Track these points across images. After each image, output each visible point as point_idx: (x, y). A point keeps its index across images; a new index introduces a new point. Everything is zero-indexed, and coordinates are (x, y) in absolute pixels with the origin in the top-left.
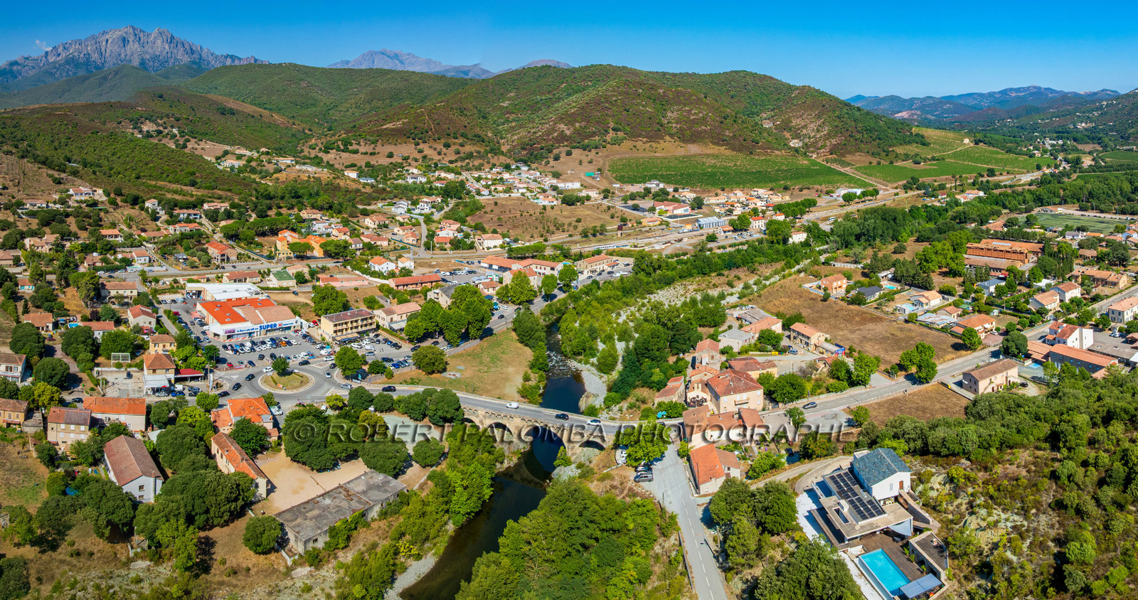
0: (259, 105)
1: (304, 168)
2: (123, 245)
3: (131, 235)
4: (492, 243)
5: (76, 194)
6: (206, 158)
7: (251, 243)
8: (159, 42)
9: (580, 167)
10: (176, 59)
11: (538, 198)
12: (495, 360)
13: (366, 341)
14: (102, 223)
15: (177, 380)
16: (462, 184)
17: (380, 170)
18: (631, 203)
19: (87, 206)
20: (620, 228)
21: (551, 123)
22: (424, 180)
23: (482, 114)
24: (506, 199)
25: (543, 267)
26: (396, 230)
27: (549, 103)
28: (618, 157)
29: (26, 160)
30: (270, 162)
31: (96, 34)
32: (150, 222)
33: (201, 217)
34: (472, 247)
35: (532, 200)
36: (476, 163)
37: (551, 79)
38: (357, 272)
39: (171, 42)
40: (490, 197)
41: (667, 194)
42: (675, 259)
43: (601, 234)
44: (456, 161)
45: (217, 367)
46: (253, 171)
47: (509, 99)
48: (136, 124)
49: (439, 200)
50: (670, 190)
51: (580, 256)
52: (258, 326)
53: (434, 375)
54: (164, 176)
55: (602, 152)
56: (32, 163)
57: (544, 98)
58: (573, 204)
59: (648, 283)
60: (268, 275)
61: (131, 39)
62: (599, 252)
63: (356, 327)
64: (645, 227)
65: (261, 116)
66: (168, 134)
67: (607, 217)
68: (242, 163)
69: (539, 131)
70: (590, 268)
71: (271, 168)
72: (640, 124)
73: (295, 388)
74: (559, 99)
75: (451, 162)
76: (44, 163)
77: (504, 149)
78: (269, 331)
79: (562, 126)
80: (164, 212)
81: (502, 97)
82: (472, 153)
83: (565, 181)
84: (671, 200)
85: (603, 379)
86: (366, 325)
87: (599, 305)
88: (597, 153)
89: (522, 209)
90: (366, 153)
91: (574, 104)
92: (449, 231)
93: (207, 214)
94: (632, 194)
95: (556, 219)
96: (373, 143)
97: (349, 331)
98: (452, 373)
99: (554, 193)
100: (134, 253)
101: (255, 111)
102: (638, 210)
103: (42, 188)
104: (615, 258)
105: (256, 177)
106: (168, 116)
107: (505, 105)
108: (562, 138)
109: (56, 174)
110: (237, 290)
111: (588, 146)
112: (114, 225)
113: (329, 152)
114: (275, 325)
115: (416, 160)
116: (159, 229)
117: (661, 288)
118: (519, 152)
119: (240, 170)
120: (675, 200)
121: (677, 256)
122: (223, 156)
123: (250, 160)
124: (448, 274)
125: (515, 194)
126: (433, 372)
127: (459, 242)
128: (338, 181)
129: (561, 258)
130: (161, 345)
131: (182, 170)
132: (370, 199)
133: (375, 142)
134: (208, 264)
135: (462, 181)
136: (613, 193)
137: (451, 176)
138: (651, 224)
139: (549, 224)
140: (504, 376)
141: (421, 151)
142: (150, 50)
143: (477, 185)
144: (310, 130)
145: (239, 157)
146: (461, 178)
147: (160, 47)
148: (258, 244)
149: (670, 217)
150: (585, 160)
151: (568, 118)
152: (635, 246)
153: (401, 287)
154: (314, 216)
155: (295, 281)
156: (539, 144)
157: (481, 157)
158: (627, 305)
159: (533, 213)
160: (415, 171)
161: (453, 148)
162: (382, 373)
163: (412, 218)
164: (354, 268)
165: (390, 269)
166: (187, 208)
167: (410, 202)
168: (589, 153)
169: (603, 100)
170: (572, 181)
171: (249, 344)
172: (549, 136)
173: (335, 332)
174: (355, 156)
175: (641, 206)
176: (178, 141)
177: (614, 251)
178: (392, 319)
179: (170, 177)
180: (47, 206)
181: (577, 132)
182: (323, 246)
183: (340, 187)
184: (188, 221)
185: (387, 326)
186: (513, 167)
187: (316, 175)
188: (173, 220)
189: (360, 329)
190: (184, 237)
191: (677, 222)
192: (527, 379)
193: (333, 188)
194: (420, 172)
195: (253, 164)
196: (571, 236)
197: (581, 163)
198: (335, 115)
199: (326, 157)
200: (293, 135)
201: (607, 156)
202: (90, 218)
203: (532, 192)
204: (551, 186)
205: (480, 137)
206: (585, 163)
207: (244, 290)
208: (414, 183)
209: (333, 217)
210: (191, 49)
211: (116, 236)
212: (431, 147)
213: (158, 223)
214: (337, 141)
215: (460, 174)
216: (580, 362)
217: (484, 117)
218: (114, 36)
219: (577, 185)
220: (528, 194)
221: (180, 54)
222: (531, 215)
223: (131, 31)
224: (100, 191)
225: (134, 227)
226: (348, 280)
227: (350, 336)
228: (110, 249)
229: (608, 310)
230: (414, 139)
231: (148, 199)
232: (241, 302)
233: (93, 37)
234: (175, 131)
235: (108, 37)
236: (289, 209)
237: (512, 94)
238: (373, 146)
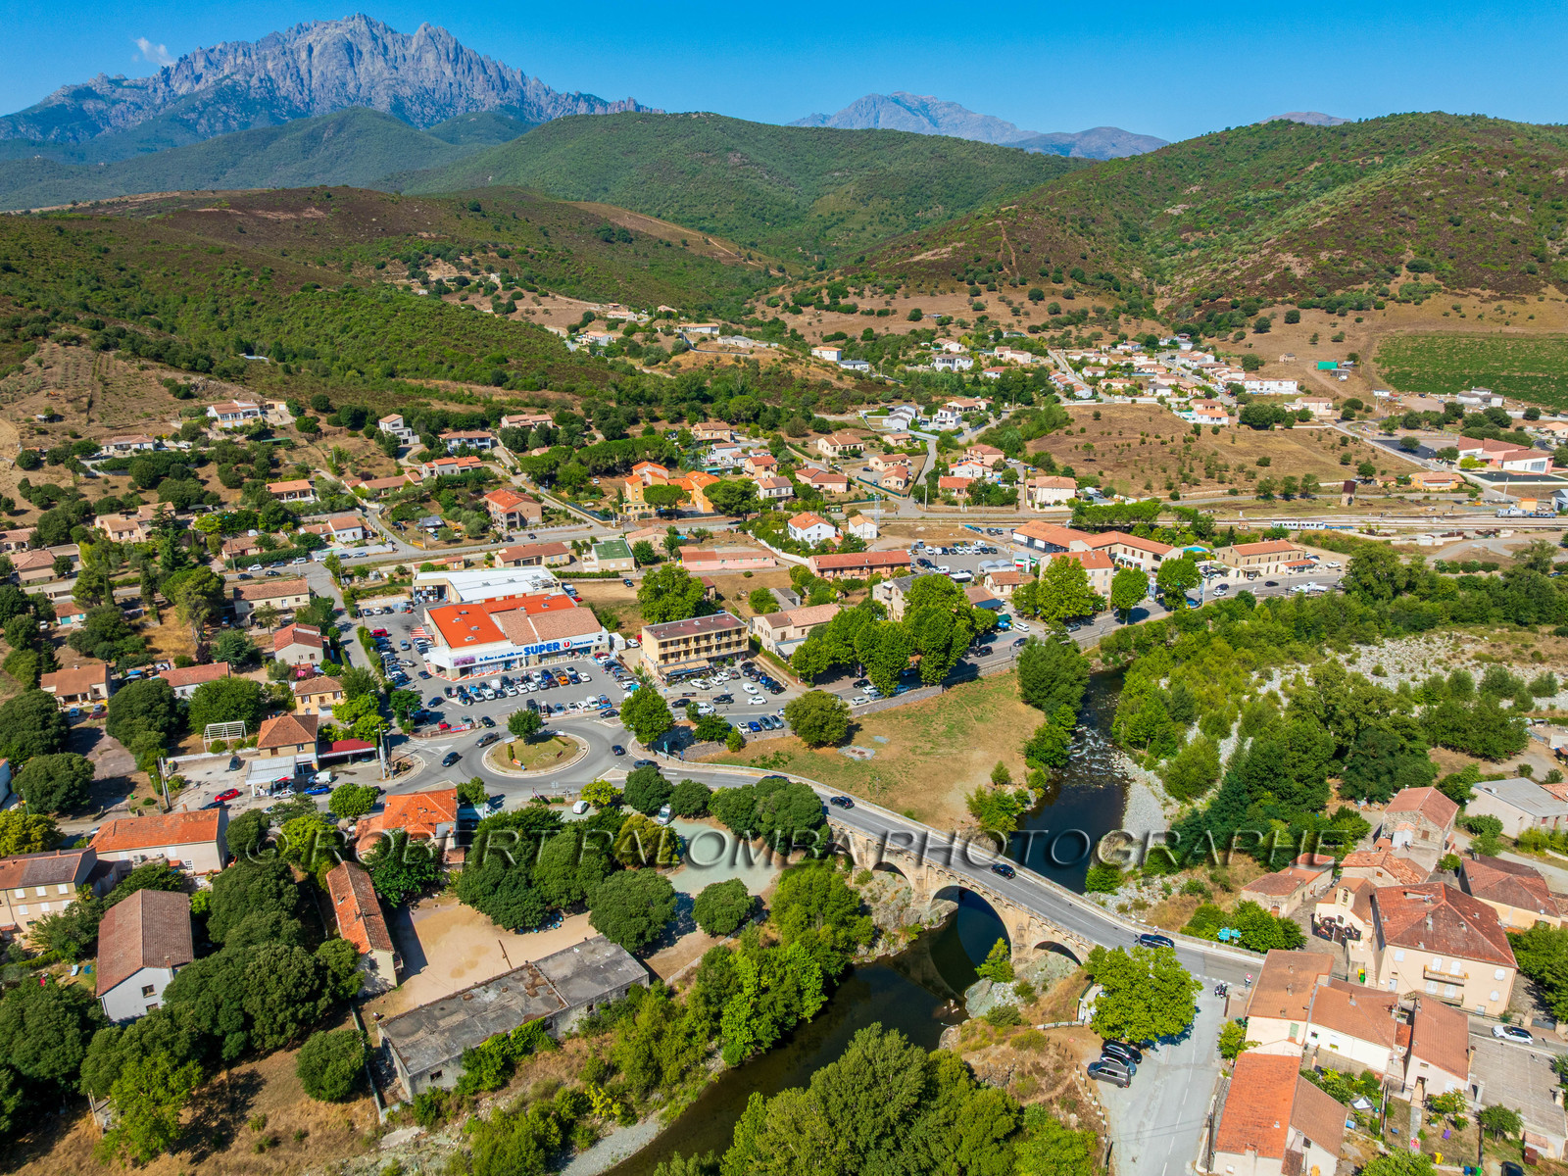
0: (692, 223)
1: (732, 341)
2: (314, 509)
3: (336, 489)
4: (1055, 494)
5: (224, 416)
6: (550, 329)
7: (581, 490)
8: (430, 58)
9: (1312, 350)
10: (471, 102)
11: (1191, 410)
12: (958, 730)
13: (723, 676)
14: (281, 469)
15: (324, 764)
16: (1041, 377)
17: (887, 344)
18: (1401, 434)
19: (248, 439)
20: (1349, 487)
21: (1265, 252)
22: (967, 365)
23: (1130, 232)
24: (1123, 408)
25: (1138, 552)
26: (872, 462)
27: (1272, 208)
28: (1408, 330)
29: (112, 354)
30: (669, 333)
31: (283, 31)
32: (386, 460)
33: (494, 444)
34: (1010, 500)
35: (1175, 413)
36: (1086, 333)
37: (1287, 153)
38: (763, 542)
39: (456, 60)
40: (1093, 403)
41: (1505, 422)
42: (1462, 574)
43: (1303, 496)
44: (1045, 328)
45: (416, 731)
46: (635, 351)
47: (1186, 199)
48: (416, 266)
49: (983, 405)
50: (1516, 413)
51: (1230, 538)
52: (521, 649)
53: (824, 750)
54: (445, 367)
55: (1372, 319)
56: (125, 359)
57: (1263, 195)
58: (1264, 427)
59: (1362, 619)
60: (589, 549)
61: (366, 47)
62: (1278, 534)
63: (708, 649)
64: (1417, 490)
65: (685, 243)
66: (480, 285)
67: (1332, 460)
68: (617, 335)
69: (1236, 268)
70: (1243, 566)
71: (668, 343)
72: (1481, 255)
73: (544, 766)
74: (1297, 199)
75: (1033, 330)
76: (158, 357)
77: (1159, 306)
78: (546, 656)
79: (1288, 258)
80: (417, 438)
81: (1172, 194)
82: (1085, 313)
83: (1269, 376)
84: (1508, 439)
85: (1169, 811)
86: (728, 645)
87: (1228, 648)
88: (1358, 321)
89: (1148, 429)
90: (871, 313)
91: (1326, 209)
92: (974, 467)
93: (506, 434)
94: (1412, 414)
95: (1215, 454)
96: (888, 291)
97: (693, 656)
98: (858, 749)
99: (1231, 401)
100: (330, 522)
101: (673, 235)
102: (1413, 452)
103: (149, 410)
104: (1311, 551)
105: (637, 364)
106: (484, 248)
107: (1175, 212)
108: (1286, 283)
109: (181, 378)
110: (512, 581)
111: (1340, 304)
112: (304, 472)
113: (800, 312)
114: (557, 645)
115: (963, 325)
116: (400, 473)
117: (1394, 635)
118: (1189, 313)
119: (610, 351)
120: (1521, 440)
121: (1468, 567)
122: (584, 324)
123: (632, 329)
124: (939, 551)
125: (1147, 399)
126: (820, 744)
127: (987, 489)
128: (792, 366)
129: (1190, 536)
130: (315, 698)
131: (482, 355)
132: (845, 401)
133: (891, 291)
134: (482, 531)
135: (1043, 368)
136: (1369, 410)
137: (1024, 358)
138: (1433, 487)
139: (1195, 463)
140: (957, 766)
141: (979, 308)
142: (411, 78)
143: (1072, 378)
144: (781, 270)
145: (613, 325)
146: (1044, 361)
147: (432, 70)
148: (593, 491)
149: (1489, 477)
150: (1327, 332)
151: (1305, 241)
152: (1371, 532)
153: (831, 573)
154: (717, 435)
155: (631, 560)
156: (1230, 295)
157: (1098, 321)
158: (1296, 657)
159: (1168, 438)
160: (954, 347)
161: (1049, 301)
162: (721, 740)
163: (915, 439)
164: (758, 536)
165: (822, 538)
166: (469, 428)
167: (922, 408)
168: (1339, 320)
169: (1397, 197)
170: (1276, 378)
171: (496, 684)
172: (1254, 278)
173: (664, 657)
174: (850, 318)
175: (1423, 443)
176: (499, 298)
177: (1317, 536)
178: (783, 635)
179: (455, 371)
180: (158, 446)
181: (1322, 273)
182: (709, 491)
183: (792, 379)
184: (464, 452)
185: (773, 649)
186: (1164, 343)
187: (750, 357)
188: (434, 450)
189: (714, 653)
190: (443, 484)
191: (1501, 489)
192: (1001, 778)
193: (778, 380)
194: (963, 349)
195: (638, 337)
196: (1233, 492)
197: (1314, 340)
198: (837, 238)
199: (792, 321)
200: (746, 281)
201: (1380, 328)
202: (251, 461)
203: (1182, 395)
204: (1229, 386)
205: (1111, 279)
206: (1325, 341)
207: (523, 581)
208: (947, 371)
209: (756, 437)
210: (502, 79)
211: (304, 493)
212: (1002, 300)
213: (403, 461)
214: (819, 290)
215: (1045, 354)
216: (1138, 761)
217: (1134, 239)
218: (325, 36)
219: (1290, 387)
220: (1173, 400)
221: (478, 88)
222: (1163, 443)
223: (364, 28)
224: (281, 406)
225: (349, 473)
226: (735, 557)
227: (691, 666)
228: (284, 520)
229: (1245, 661)
230: (971, 283)
231: (387, 415)
232: (510, 604)
233: (276, 39)
234: (495, 278)
235: (310, 39)
236: (672, 422)
237: (1194, 189)
238: (887, 297)
